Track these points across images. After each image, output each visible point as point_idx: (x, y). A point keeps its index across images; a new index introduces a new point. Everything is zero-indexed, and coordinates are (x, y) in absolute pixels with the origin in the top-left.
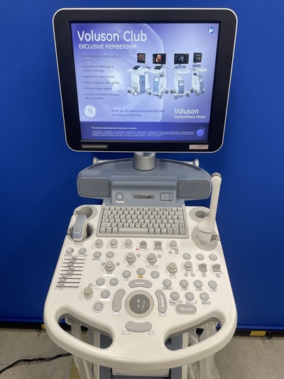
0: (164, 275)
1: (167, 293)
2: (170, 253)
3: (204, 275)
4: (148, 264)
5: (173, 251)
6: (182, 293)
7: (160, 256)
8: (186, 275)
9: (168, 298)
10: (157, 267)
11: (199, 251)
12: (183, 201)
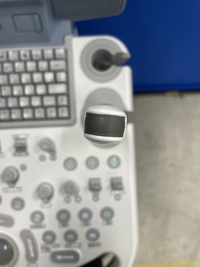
0: (33, 205)
1: (38, 234)
2: (42, 158)
3: (96, 198)
4: (5, 185)
5: (47, 155)
6: (60, 232)
7: (24, 168)
8: (67, 201)
9: (40, 242)
10: (20, 189)
11: (92, 150)
12: (67, 25)
